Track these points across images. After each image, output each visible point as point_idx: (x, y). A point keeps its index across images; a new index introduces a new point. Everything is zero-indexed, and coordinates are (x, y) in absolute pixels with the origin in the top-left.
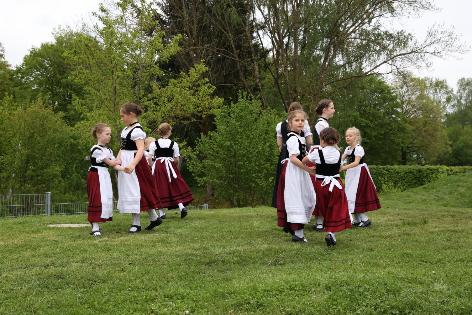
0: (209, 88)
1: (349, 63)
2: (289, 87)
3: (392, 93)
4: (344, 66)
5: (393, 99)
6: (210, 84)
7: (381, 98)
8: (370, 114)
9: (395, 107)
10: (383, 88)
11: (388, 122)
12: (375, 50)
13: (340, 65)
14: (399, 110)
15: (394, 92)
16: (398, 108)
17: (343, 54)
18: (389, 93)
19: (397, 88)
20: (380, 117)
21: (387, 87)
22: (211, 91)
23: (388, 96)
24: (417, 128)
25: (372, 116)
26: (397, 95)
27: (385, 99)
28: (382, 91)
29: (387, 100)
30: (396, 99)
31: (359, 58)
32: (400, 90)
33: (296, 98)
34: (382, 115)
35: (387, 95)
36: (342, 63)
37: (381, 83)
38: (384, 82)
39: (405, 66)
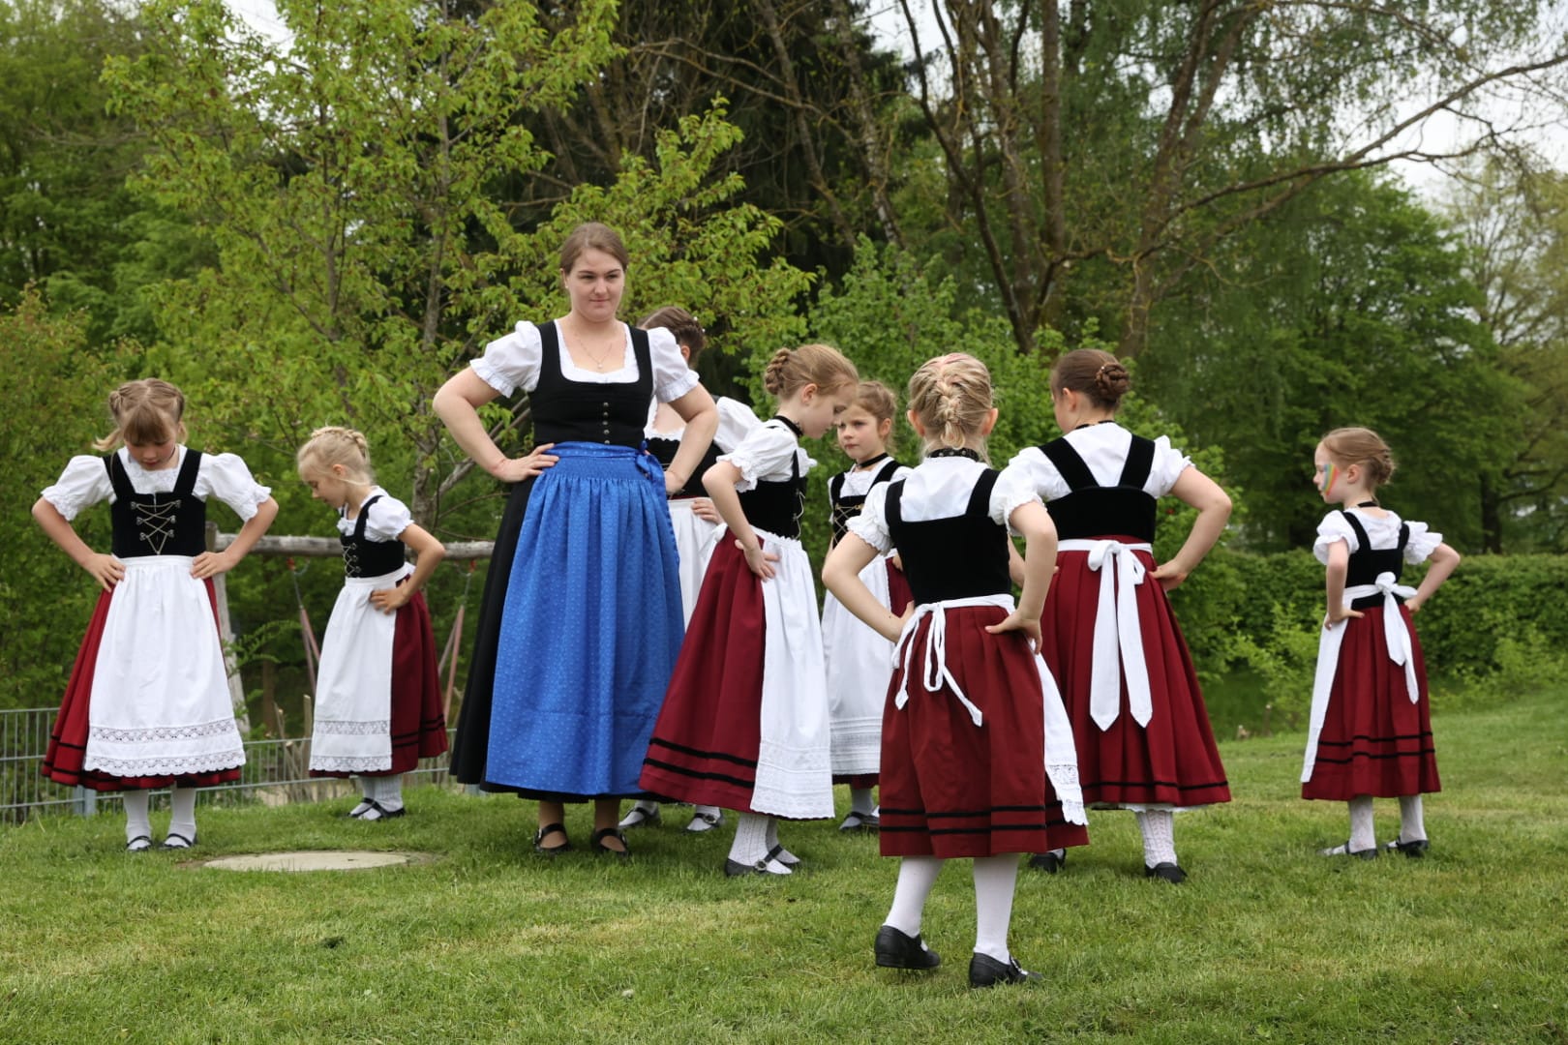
0: (751, 226)
1: (1274, 114)
2: (1023, 221)
3: (1443, 242)
4: (1250, 126)
5: (1444, 267)
6: (754, 210)
7: (1395, 266)
8: (1344, 335)
9: (1454, 304)
10: (1401, 219)
11: (1424, 369)
12: (1389, 56)
13: (1232, 122)
14: (1470, 314)
15: (1450, 239)
16: (1467, 305)
17: (1241, 71)
18: (1429, 240)
19: (1460, 220)
20: (1390, 345)
21: (1423, 216)
22: (760, 238)
23: (1424, 255)
24: (1549, 392)
25: (1353, 342)
26: (1462, 249)
27: (1409, 268)
28: (1397, 234)
29: (1418, 270)
30: (1458, 267)
31: (1317, 90)
32: (1473, 226)
33: (1057, 270)
34: (1399, 340)
35: (1417, 250)
36: (1240, 113)
37: (1390, 198)
38: (1405, 195)
39: (1539, 122)
